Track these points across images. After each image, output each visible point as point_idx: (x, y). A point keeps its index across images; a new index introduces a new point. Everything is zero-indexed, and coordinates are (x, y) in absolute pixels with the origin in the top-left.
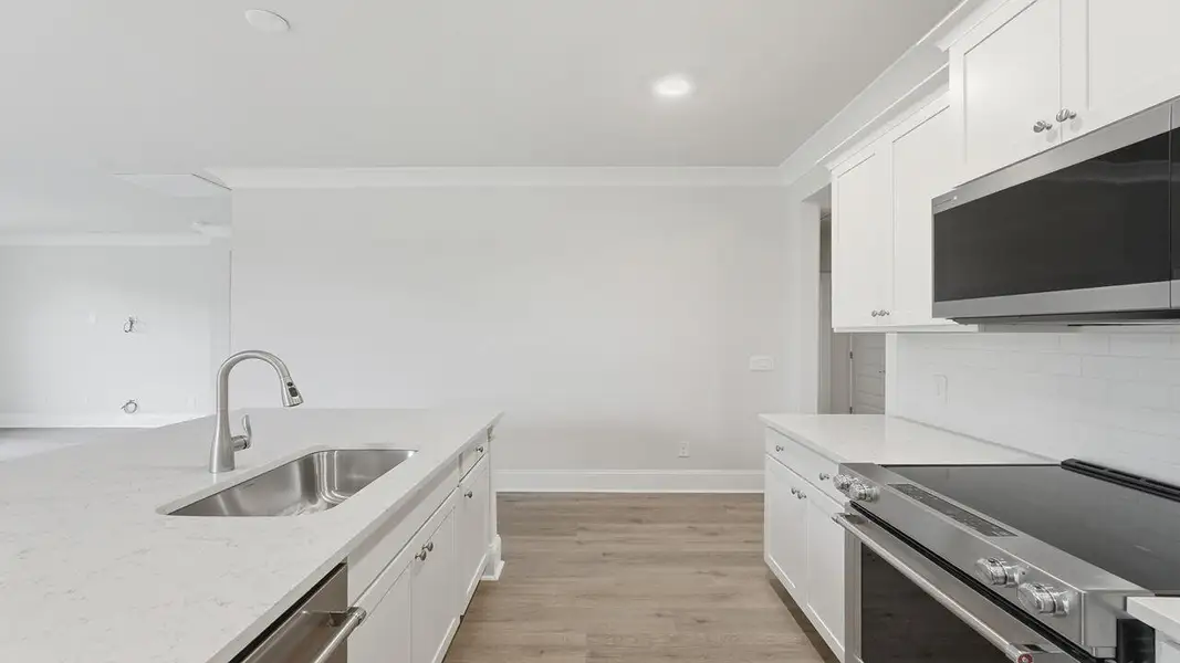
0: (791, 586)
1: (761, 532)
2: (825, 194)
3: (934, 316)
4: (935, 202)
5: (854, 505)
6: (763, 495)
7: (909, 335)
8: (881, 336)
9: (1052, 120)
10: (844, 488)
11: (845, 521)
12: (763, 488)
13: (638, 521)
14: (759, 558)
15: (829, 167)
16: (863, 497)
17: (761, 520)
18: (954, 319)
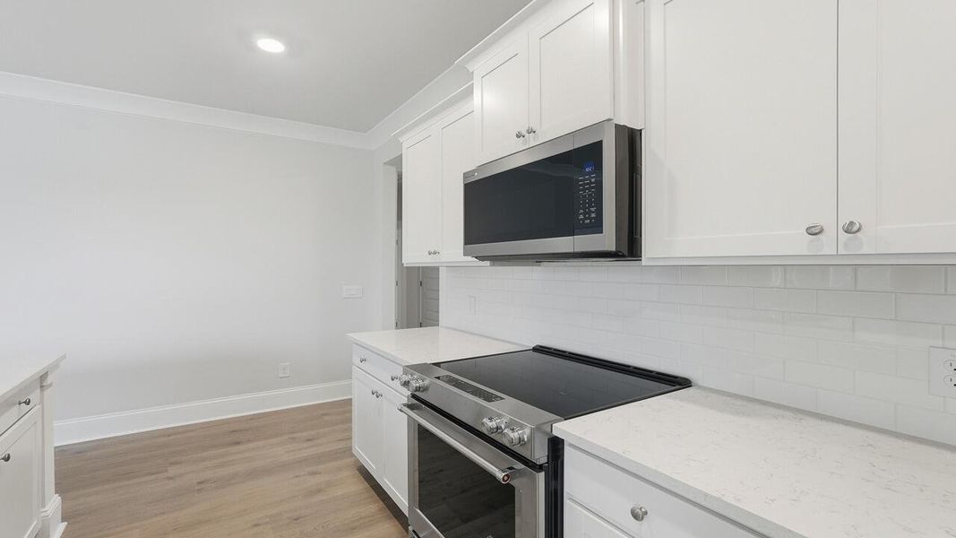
0: (372, 468)
1: (350, 429)
2: (397, 162)
3: (465, 255)
4: (466, 175)
5: (414, 396)
6: (351, 399)
7: (453, 267)
8: (437, 269)
9: (524, 133)
10: (406, 384)
11: (406, 409)
12: (351, 394)
13: (238, 443)
14: (348, 451)
15: (401, 140)
16: (418, 389)
17: (350, 420)
18: (476, 258)
